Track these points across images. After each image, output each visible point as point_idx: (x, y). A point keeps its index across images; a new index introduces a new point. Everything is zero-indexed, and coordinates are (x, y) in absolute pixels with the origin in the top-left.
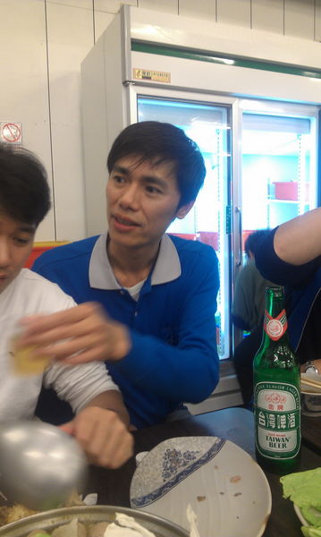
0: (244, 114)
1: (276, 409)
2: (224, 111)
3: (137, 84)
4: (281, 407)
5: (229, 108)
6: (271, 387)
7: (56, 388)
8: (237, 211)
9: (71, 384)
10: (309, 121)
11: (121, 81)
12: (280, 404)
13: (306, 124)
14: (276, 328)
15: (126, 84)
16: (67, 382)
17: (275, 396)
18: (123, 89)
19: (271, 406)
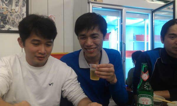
0: (126, 12)
1: (145, 104)
2: (120, 11)
3: (92, 3)
4: (147, 103)
5: (121, 10)
6: (144, 96)
7: (67, 98)
8: (124, 44)
9: (73, 96)
10: (148, 15)
11: (87, 2)
12: (146, 102)
13: (147, 16)
14: (145, 76)
15: (89, 3)
16: (71, 95)
17: (145, 99)
18: (88, 5)
19: (144, 103)
